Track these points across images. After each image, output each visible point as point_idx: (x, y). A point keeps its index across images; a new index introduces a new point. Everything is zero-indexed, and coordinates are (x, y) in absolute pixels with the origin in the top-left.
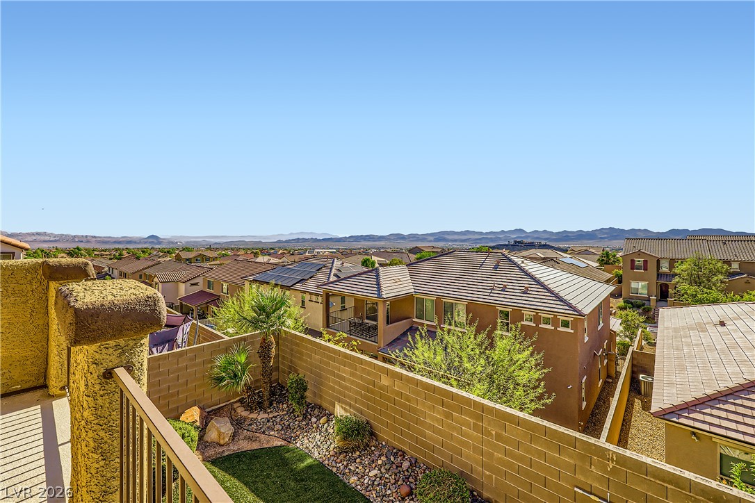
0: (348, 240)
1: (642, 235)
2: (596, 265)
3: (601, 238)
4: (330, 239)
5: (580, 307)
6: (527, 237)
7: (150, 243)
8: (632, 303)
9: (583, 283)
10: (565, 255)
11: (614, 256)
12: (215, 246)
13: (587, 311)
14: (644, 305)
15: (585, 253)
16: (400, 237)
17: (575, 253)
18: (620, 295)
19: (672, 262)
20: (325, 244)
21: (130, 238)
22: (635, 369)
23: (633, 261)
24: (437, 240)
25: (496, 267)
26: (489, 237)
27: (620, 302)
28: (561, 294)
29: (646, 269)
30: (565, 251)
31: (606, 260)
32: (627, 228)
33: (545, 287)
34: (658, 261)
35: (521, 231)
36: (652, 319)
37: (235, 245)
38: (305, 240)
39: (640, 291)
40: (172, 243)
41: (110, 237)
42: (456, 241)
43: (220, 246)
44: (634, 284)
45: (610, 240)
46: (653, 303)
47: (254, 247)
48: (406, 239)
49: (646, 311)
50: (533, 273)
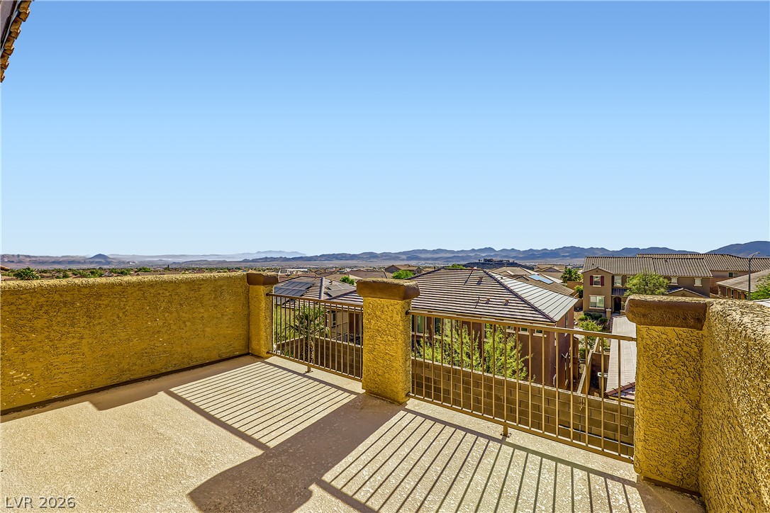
0: (320, 259)
1: (600, 254)
2: (559, 281)
3: (564, 256)
4: (301, 258)
5: (551, 315)
6: (496, 255)
7: (97, 262)
8: (591, 315)
9: (552, 296)
10: (532, 272)
11: (576, 273)
12: (174, 266)
13: (557, 318)
14: (601, 316)
15: (550, 270)
16: (372, 256)
17: (541, 271)
18: (581, 309)
19: (624, 279)
20: (295, 263)
21: (72, 257)
22: (594, 369)
23: (592, 277)
24: (409, 259)
25: (479, 283)
26: (460, 255)
27: (581, 315)
28: (536, 305)
29: (602, 285)
30: (532, 269)
31: (569, 277)
32: (586, 247)
33: (522, 299)
34: (613, 277)
35: (490, 249)
36: (607, 328)
37: (197, 264)
38: (273, 259)
39: (598, 305)
40: (124, 262)
41: (47, 257)
42: (428, 259)
43: (179, 267)
44: (593, 299)
45: (572, 258)
46: (608, 315)
47: (218, 266)
48: (378, 257)
49: (603, 322)
50: (512, 288)
